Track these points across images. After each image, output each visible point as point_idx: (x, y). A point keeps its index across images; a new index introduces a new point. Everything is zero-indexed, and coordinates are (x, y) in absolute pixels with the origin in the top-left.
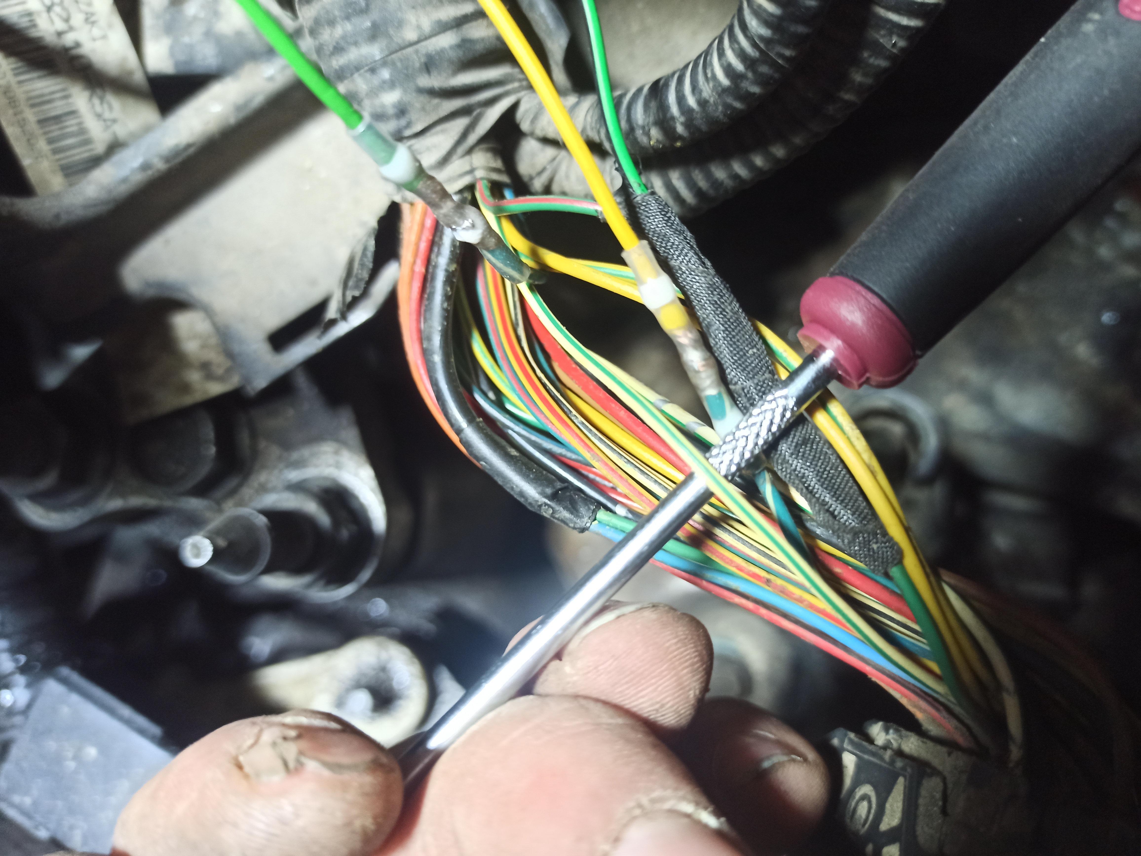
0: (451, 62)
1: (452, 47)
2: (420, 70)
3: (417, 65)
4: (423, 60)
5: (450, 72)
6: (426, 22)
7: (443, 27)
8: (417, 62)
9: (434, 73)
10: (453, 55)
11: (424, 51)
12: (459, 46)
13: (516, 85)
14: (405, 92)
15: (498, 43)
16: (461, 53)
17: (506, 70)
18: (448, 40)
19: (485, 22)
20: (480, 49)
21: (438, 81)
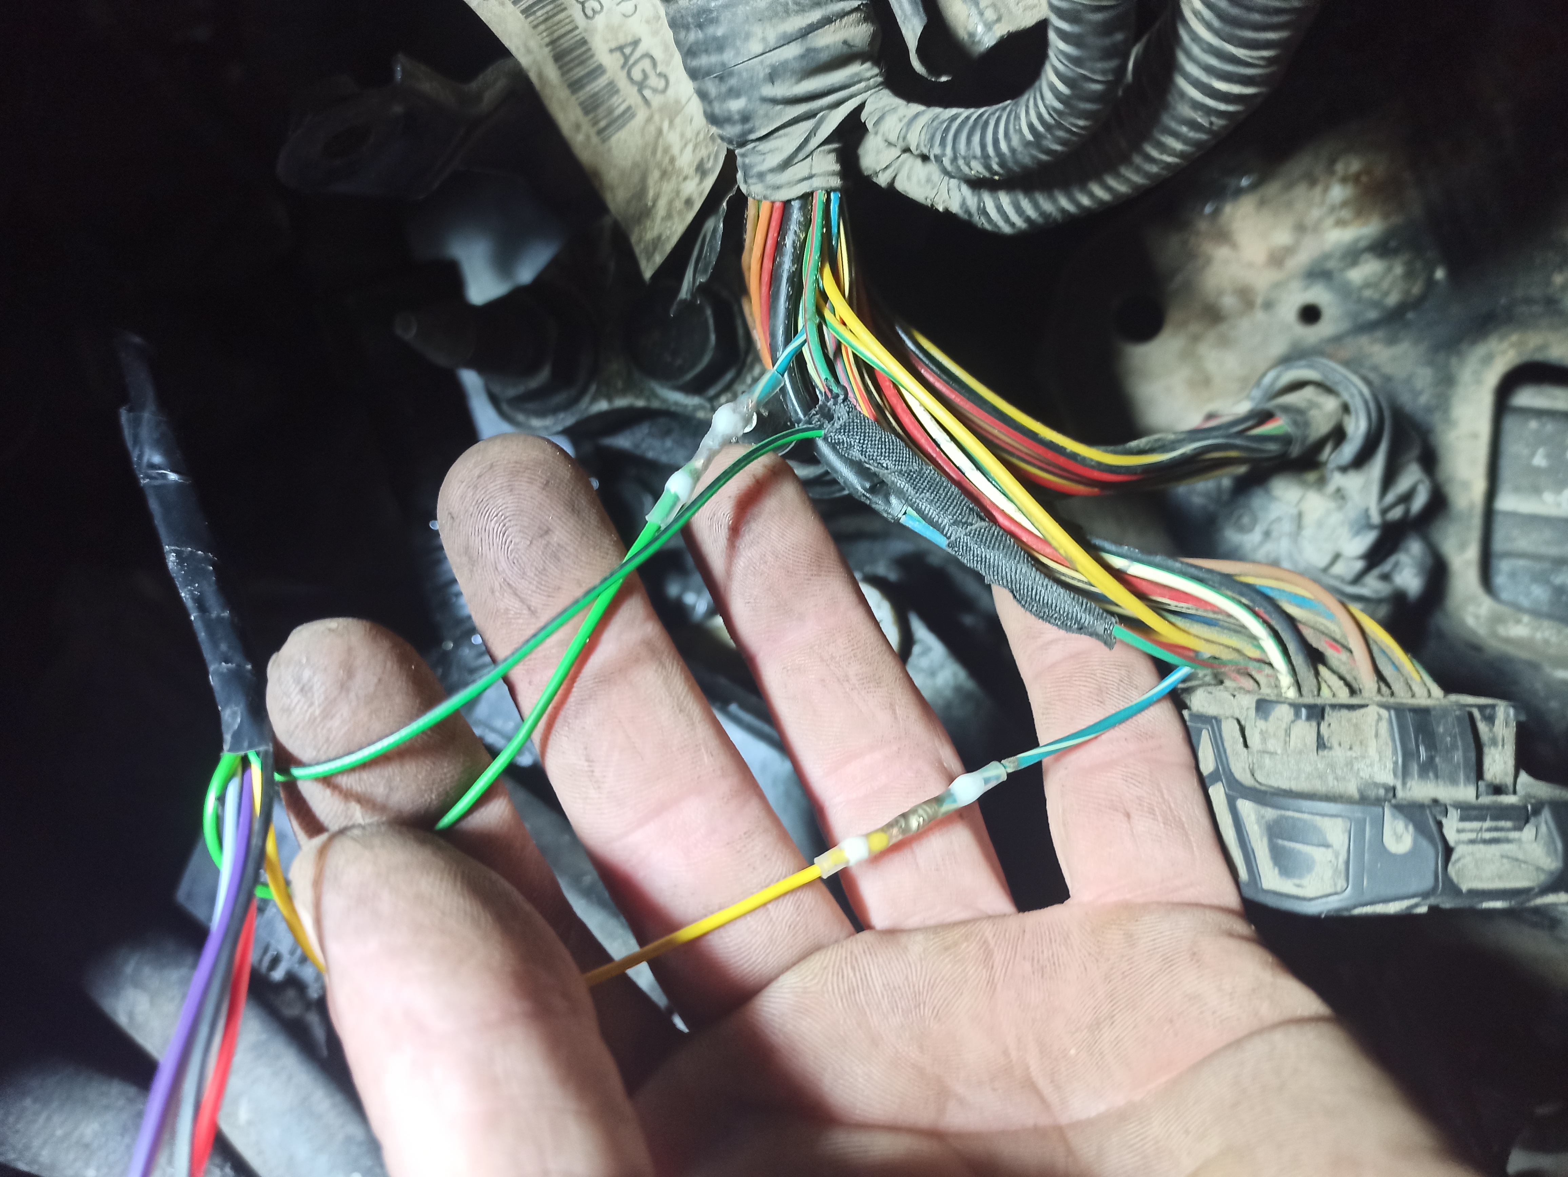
0: (793, 72)
1: (795, 59)
2: (764, 80)
3: (761, 75)
4: (768, 71)
5: (793, 80)
6: (772, 34)
7: (788, 40)
8: (762, 72)
9: (778, 83)
10: (796, 65)
11: (768, 62)
12: (802, 57)
13: (863, 85)
14: (750, 100)
15: (845, 48)
16: (804, 63)
17: (855, 69)
18: (793, 51)
19: (832, 27)
20: (824, 57)
21: (781, 90)
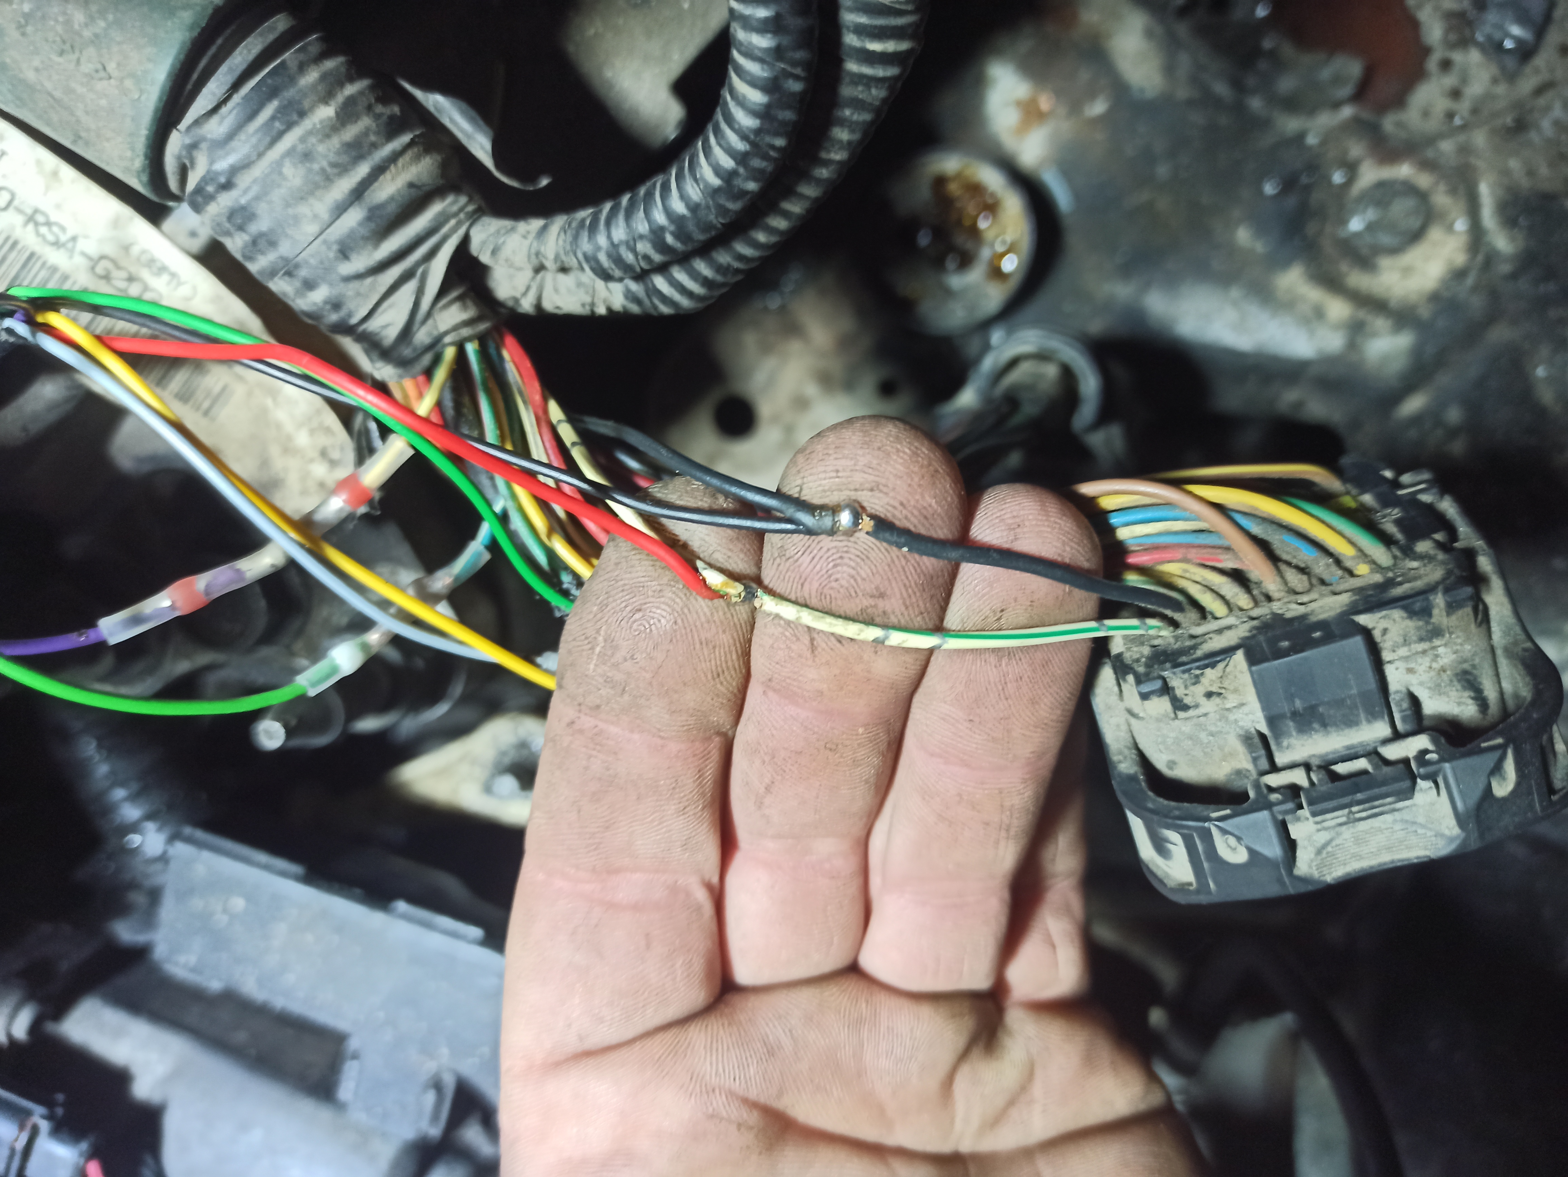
0: (365, 239)
1: (361, 224)
2: (336, 258)
3: (332, 255)
4: (335, 247)
6: (322, 208)
7: (340, 209)
8: (331, 252)
9: (353, 256)
10: (364, 231)
11: (332, 239)
12: (369, 218)
13: (453, 222)
14: (331, 285)
15: (413, 191)
16: (373, 225)
17: (435, 209)
18: (354, 217)
19: (388, 175)
20: (392, 209)
21: (360, 262)
